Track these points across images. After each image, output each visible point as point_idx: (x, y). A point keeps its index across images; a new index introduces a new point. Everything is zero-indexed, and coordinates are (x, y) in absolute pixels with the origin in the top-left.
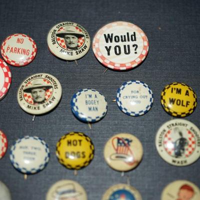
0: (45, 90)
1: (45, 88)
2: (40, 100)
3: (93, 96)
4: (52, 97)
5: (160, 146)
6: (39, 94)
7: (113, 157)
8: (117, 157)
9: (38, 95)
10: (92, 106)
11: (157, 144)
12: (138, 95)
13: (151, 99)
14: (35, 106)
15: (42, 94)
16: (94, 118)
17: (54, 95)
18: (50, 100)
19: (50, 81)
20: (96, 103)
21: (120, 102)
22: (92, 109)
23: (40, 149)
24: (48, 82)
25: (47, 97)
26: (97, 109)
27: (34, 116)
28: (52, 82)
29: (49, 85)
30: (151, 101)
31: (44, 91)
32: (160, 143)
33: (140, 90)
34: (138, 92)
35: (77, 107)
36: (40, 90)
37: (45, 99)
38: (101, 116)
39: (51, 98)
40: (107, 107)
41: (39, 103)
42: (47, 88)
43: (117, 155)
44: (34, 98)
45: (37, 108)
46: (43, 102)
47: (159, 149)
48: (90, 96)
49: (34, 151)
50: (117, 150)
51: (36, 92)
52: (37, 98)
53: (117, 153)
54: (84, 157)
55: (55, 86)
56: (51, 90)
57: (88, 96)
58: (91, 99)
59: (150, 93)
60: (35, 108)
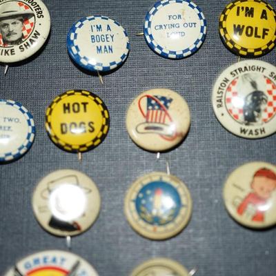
0: (21, 20)
1: (21, 18)
2: (14, 38)
3: (104, 28)
4: (34, 32)
5: (220, 106)
6: (12, 27)
7: (141, 128)
8: (147, 128)
9: (11, 30)
10: (102, 44)
11: (215, 104)
12: (180, 22)
13: (202, 28)
14: (7, 49)
15: (16, 28)
16: (106, 64)
17: (37, 28)
18: (31, 37)
19: (30, 4)
20: (110, 39)
21: (151, 36)
22: (103, 49)
23: (17, 121)
24: (26, 8)
25: (25, 33)
26: (111, 49)
27: (7, 67)
28: (32, 7)
29: (29, 11)
30: (202, 31)
31: (21, 22)
32: (220, 101)
33: (183, 15)
34: (180, 16)
35: (77, 47)
36: (13, 21)
37: (23, 36)
38: (118, 60)
39: (33, 35)
40: (128, 44)
41: (12, 43)
42: (25, 18)
43: (147, 125)
44: (5, 35)
45: (9, 52)
46: (19, 41)
47: (218, 111)
48: (99, 28)
49: (8, 124)
50: (147, 117)
51: (8, 25)
52: (9, 35)
53: (147, 122)
54: (92, 130)
55: (39, 13)
56: (31, 20)
57: (95, 29)
58: (100, 33)
59: (201, 18)
60: (6, 52)
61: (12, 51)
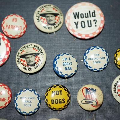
0: (34, 56)
1: (34, 55)
2: (32, 63)
3: (68, 59)
5: (115, 92)
6: (31, 59)
8: (86, 102)
10: (67, 66)
12: (99, 57)
13: (107, 59)
16: (69, 75)
19: (38, 49)
20: (70, 64)
21: (87, 62)
22: (68, 68)
23: (34, 98)
24: (36, 50)
25: (36, 61)
26: (71, 68)
27: (28, 74)
28: (39, 50)
30: (107, 61)
31: (34, 57)
32: (115, 90)
33: (100, 54)
34: (98, 55)
35: (57, 67)
36: (31, 56)
37: (35, 63)
38: (74, 73)
39: (39, 62)
41: (31, 65)
42: (36, 55)
45: (30, 69)
46: (34, 65)
47: (114, 95)
48: (66, 59)
49: (30, 100)
50: (86, 97)
51: (29, 57)
52: (29, 62)
53: (86, 99)
54: (64, 102)
55: (41, 53)
56: (39, 56)
57: (64, 59)
58: (66, 61)
59: (107, 55)
61: (31, 69)
